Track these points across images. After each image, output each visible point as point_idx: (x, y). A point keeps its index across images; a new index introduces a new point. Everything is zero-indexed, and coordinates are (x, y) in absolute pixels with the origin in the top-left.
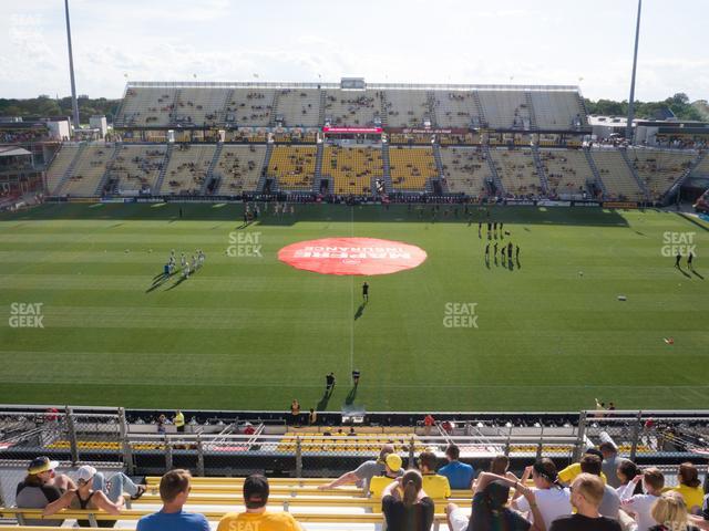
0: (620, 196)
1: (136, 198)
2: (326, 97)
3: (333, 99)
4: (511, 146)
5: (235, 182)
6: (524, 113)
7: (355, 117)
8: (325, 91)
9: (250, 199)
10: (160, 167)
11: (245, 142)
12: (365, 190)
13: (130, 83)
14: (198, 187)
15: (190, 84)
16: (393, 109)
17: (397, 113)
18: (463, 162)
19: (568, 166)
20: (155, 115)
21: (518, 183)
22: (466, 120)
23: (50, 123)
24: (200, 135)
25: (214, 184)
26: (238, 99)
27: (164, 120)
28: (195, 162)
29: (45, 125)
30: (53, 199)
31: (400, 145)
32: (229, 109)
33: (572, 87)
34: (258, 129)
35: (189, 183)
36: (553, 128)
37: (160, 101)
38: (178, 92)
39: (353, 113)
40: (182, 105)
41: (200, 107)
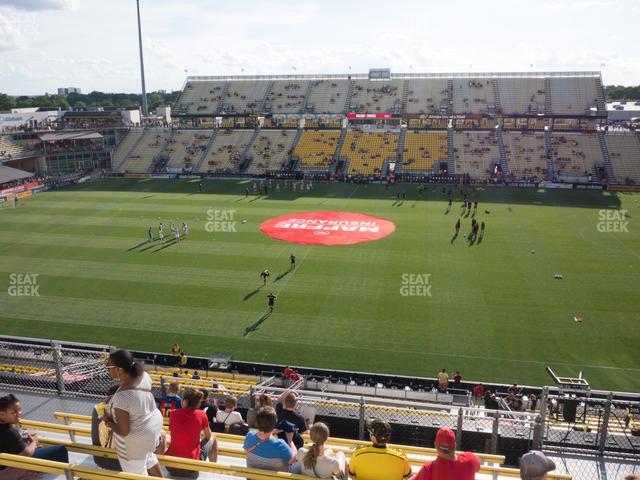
0: (627, 180)
1: (178, 174)
2: (354, 86)
3: (360, 89)
4: (525, 130)
5: (263, 162)
6: (541, 98)
7: (377, 105)
8: (354, 81)
9: (273, 177)
10: (204, 148)
11: (280, 127)
12: (375, 170)
13: (189, 78)
14: (231, 166)
15: (239, 77)
16: (414, 97)
17: (417, 101)
18: (475, 145)
19: (578, 150)
20: (205, 104)
21: (524, 165)
22: (481, 106)
23: (124, 112)
24: (242, 121)
25: (244, 164)
26: (276, 90)
27: (212, 108)
28: (234, 144)
29: (120, 114)
30: (114, 175)
31: (417, 130)
32: (268, 99)
33: (593, 73)
34: (289, 116)
35: (225, 162)
36: (568, 112)
37: (211, 92)
38: (228, 85)
39: (376, 101)
40: (229, 95)
41: (244, 97)
